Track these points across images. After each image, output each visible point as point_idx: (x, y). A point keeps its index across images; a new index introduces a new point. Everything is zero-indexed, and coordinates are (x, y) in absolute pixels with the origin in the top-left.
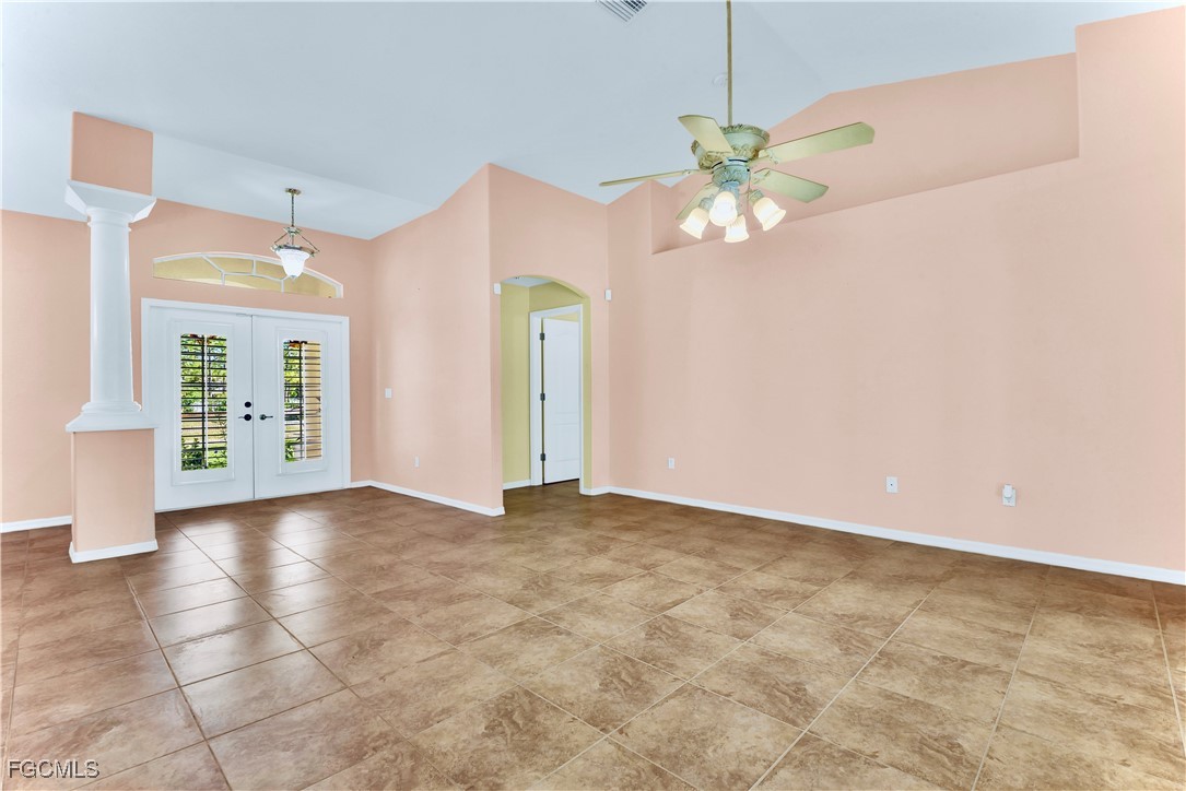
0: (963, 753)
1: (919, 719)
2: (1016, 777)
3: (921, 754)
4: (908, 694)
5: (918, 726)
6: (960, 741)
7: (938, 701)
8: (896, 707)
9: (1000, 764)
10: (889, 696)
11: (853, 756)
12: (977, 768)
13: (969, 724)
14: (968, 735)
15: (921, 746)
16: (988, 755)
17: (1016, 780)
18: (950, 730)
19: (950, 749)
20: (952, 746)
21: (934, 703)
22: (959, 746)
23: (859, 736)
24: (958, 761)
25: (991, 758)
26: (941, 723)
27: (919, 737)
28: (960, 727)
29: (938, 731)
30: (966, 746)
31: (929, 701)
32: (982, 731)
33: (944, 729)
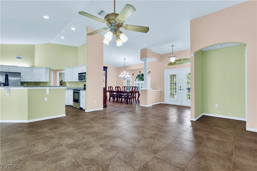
0: (39, 160)
1: (52, 159)
2: (28, 164)
3: (46, 155)
4: (60, 162)
5: (51, 158)
6: (42, 161)
7: (54, 165)
8: (59, 158)
9: (32, 163)
10: (63, 159)
11: (54, 148)
12: (35, 160)
13: (43, 166)
14: (41, 164)
15: (47, 156)
16: (35, 163)
17: (27, 163)
18: (45, 162)
19: (42, 159)
20: (42, 160)
21: (54, 164)
22: (41, 161)
23: (57, 150)
24: (39, 158)
25: (34, 163)
26: (48, 162)
27: (49, 157)
28: (44, 164)
29: (47, 160)
30: (40, 162)
31: (56, 164)
32: (40, 166)
33: (46, 161)
